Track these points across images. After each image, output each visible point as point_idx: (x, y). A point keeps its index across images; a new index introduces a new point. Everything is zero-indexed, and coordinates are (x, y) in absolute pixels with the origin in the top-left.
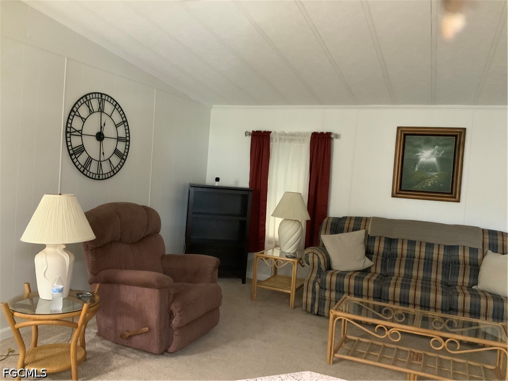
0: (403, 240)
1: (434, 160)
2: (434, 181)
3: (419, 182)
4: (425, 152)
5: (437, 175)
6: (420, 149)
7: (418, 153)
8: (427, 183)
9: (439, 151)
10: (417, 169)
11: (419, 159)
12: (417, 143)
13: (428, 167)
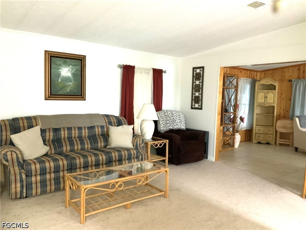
0: (64, 128)
1: (69, 75)
2: (71, 88)
3: (62, 89)
4: (64, 69)
5: (72, 84)
6: (61, 67)
7: (60, 69)
8: (67, 89)
9: (72, 69)
10: (60, 81)
11: (60, 74)
12: (59, 63)
13: (67, 79)
